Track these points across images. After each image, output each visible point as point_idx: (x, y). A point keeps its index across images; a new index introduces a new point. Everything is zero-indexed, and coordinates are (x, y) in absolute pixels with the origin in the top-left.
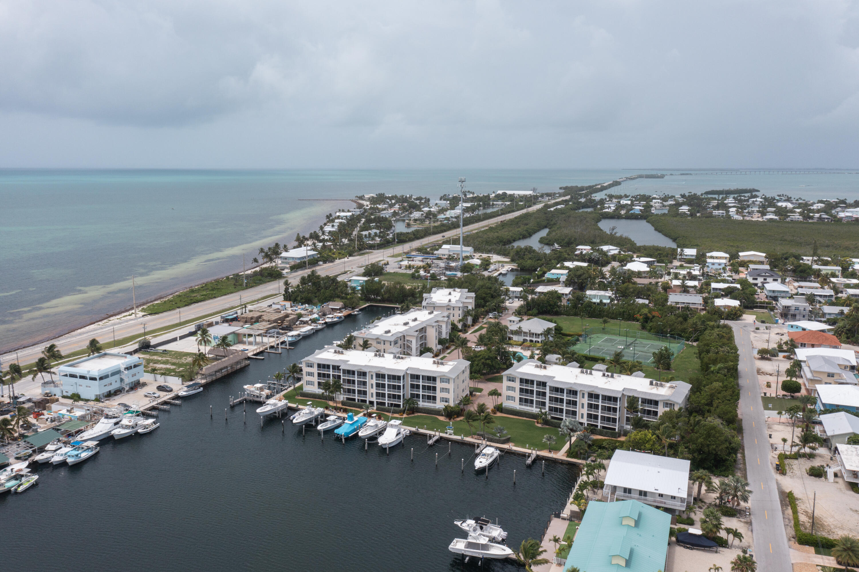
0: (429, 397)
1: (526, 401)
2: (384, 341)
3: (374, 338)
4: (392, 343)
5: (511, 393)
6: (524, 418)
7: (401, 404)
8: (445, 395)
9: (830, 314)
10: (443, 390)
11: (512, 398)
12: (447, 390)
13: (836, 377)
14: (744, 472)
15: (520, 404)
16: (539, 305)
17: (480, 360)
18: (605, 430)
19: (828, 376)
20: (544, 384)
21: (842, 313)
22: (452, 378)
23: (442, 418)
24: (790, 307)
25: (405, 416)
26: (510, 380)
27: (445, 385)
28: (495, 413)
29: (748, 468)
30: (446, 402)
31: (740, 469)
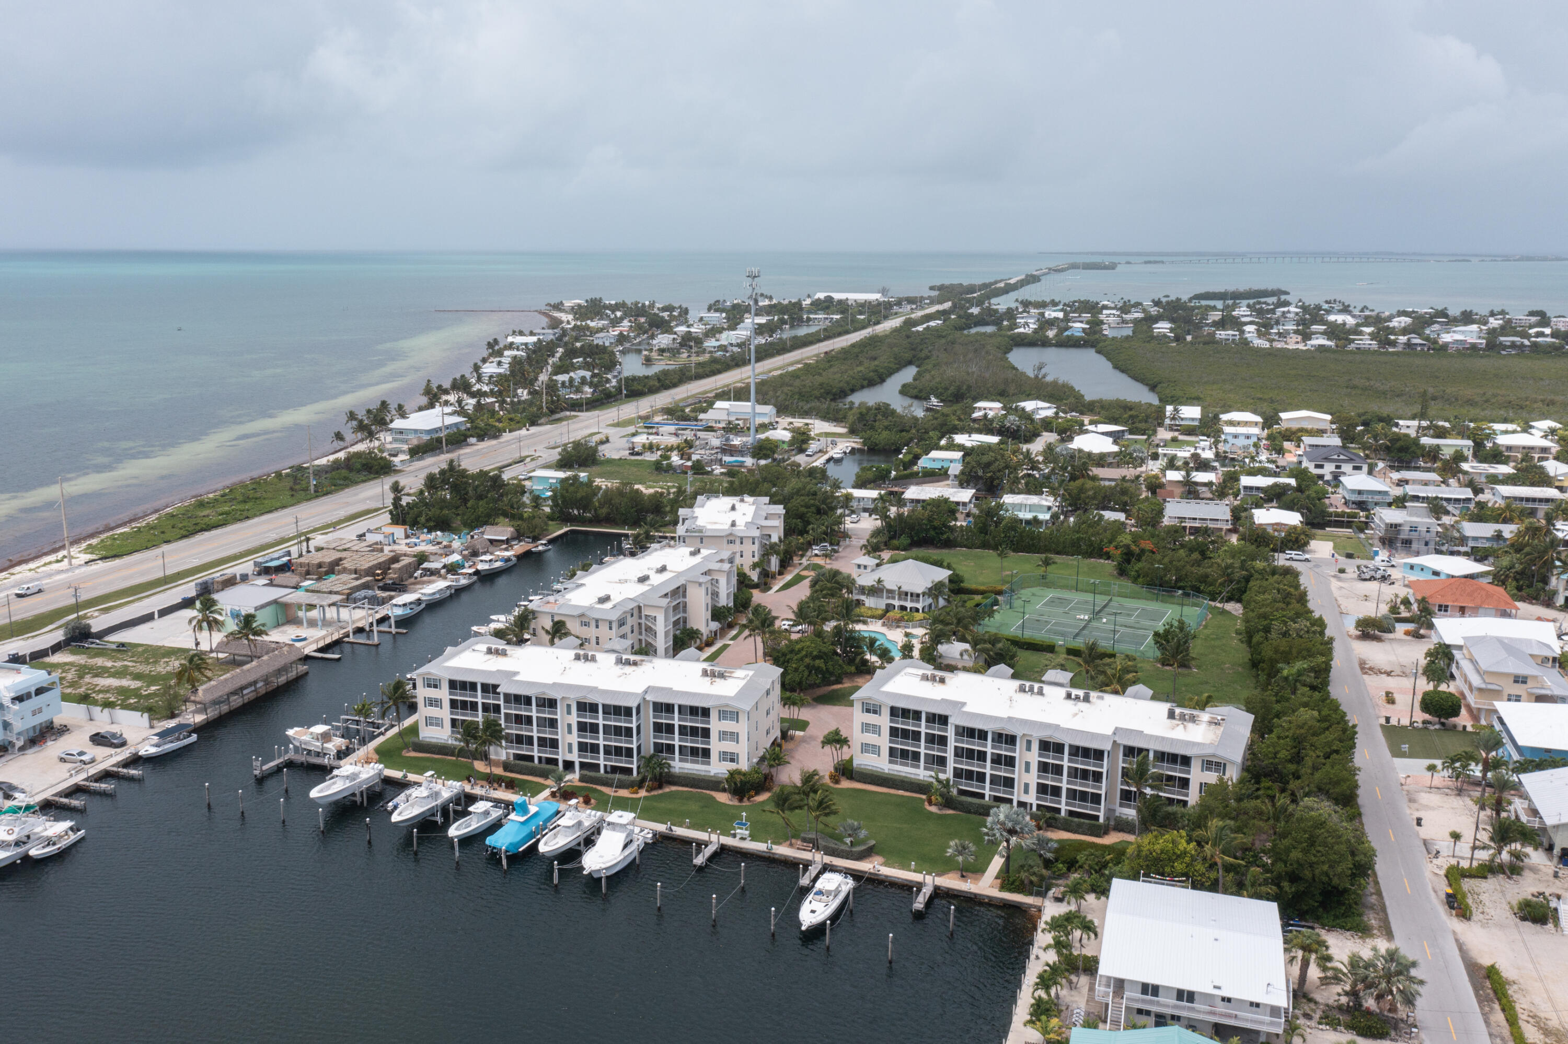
0: (694, 752)
1: (904, 754)
2: (597, 621)
3: (576, 613)
4: (614, 626)
5: (870, 738)
6: (901, 792)
7: (635, 767)
8: (729, 746)
9: (1475, 539)
10: (724, 735)
11: (876, 750)
12: (734, 736)
13: (1530, 683)
14: (1381, 915)
15: (891, 762)
16: (912, 528)
17: (802, 659)
18: (1076, 820)
19: (1516, 681)
20: (943, 720)
21: (1499, 536)
22: (744, 711)
23: (723, 798)
24: (1400, 525)
25: (643, 793)
26: (868, 711)
27: (729, 725)
28: (837, 782)
29: (1387, 903)
30: (732, 760)
31: (1372, 907)
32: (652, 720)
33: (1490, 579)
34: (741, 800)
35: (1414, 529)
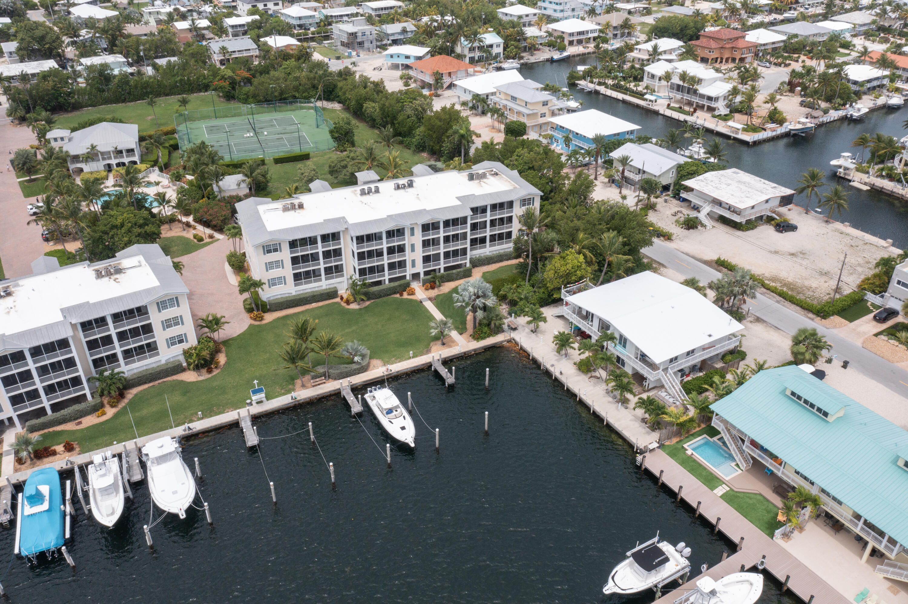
0: (140, 350)
1: (307, 274)
5: (275, 273)
6: (314, 305)
7: (87, 392)
8: (174, 331)
10: (168, 324)
11: (281, 280)
12: (177, 321)
13: (549, 105)
15: (296, 285)
18: (454, 271)
19: (543, 105)
20: (335, 236)
21: (404, 31)
22: (182, 294)
24: (356, 33)
25: (110, 412)
26: (269, 251)
27: (170, 313)
28: (262, 319)
30: (181, 341)
32: (84, 340)
33: (429, 55)
34: (210, 371)
35: (364, 34)
